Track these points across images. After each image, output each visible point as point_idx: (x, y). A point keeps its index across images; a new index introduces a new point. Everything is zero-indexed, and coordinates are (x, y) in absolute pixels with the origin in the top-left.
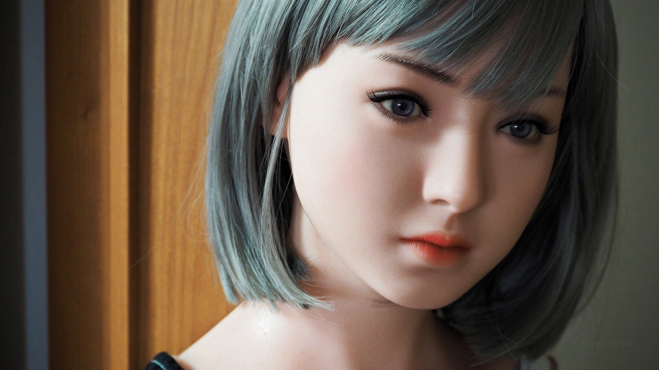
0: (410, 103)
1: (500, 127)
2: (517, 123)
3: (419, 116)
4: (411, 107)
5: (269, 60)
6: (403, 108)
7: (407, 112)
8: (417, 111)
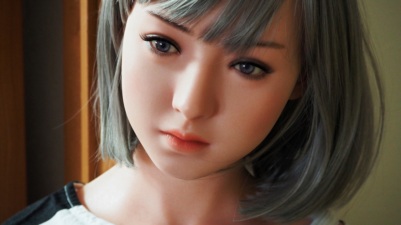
0: (167, 44)
1: (232, 66)
2: (244, 63)
3: (176, 53)
4: (168, 46)
5: (111, 8)
6: (163, 46)
7: (166, 49)
8: (172, 49)
